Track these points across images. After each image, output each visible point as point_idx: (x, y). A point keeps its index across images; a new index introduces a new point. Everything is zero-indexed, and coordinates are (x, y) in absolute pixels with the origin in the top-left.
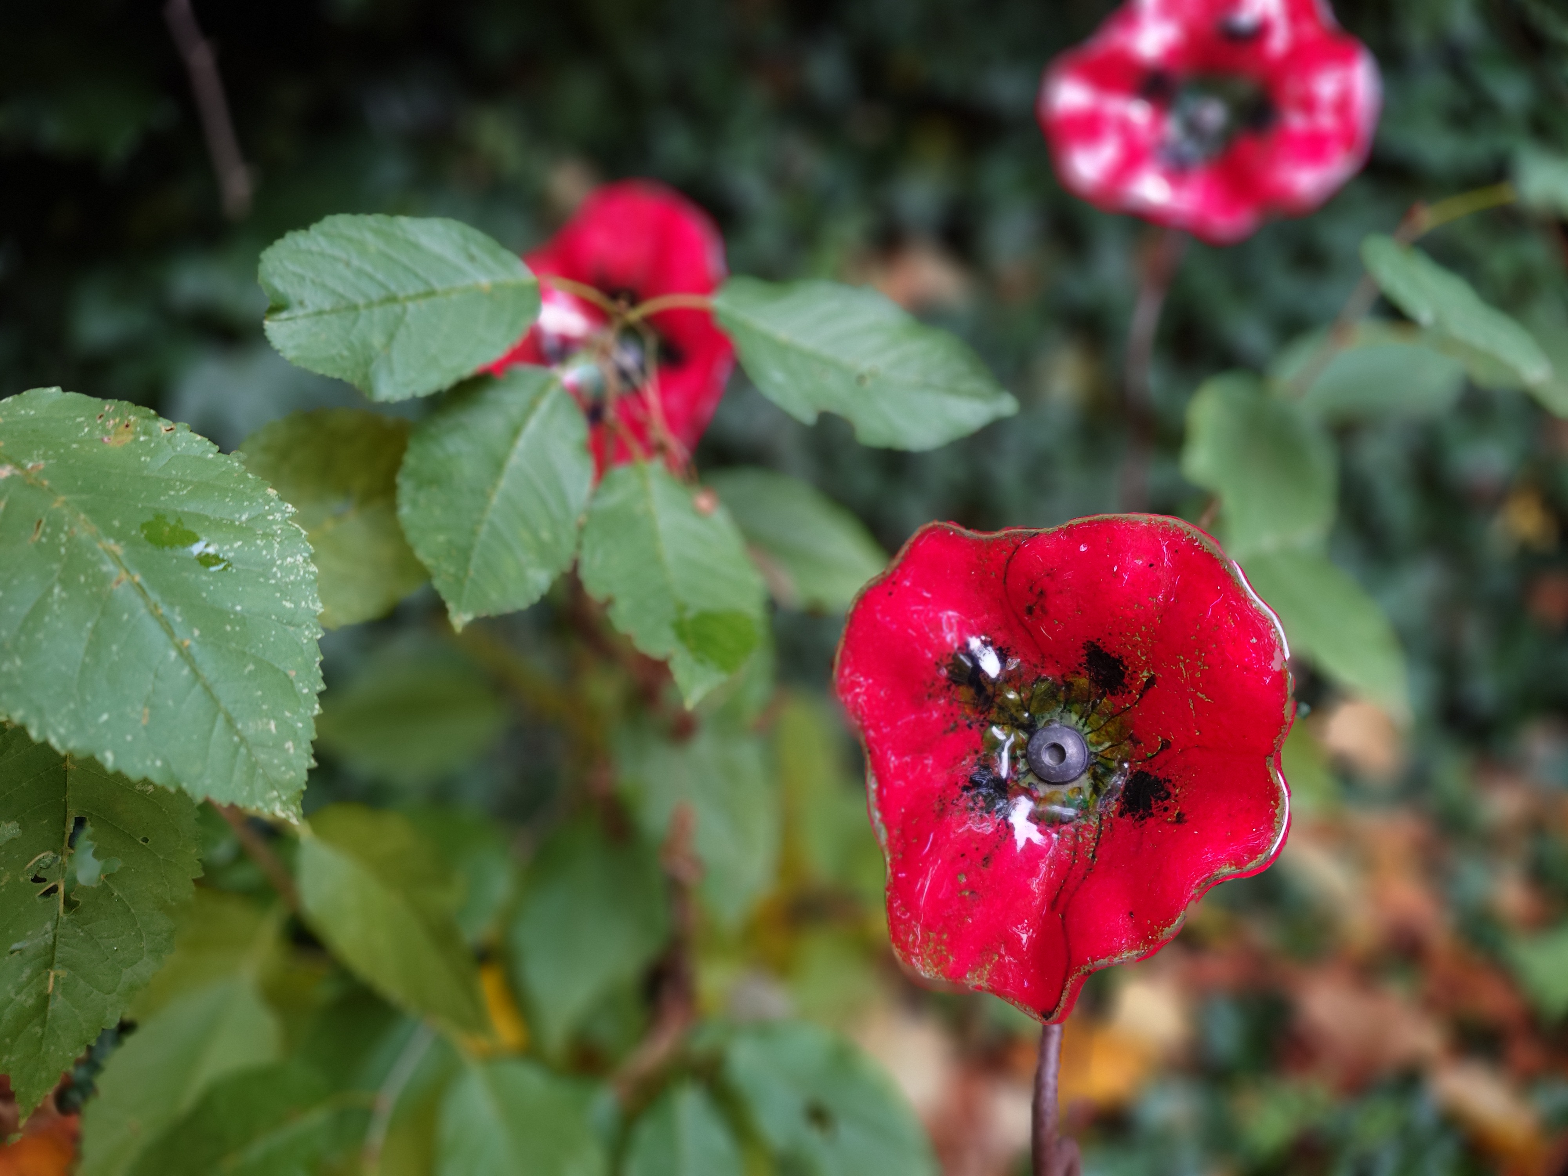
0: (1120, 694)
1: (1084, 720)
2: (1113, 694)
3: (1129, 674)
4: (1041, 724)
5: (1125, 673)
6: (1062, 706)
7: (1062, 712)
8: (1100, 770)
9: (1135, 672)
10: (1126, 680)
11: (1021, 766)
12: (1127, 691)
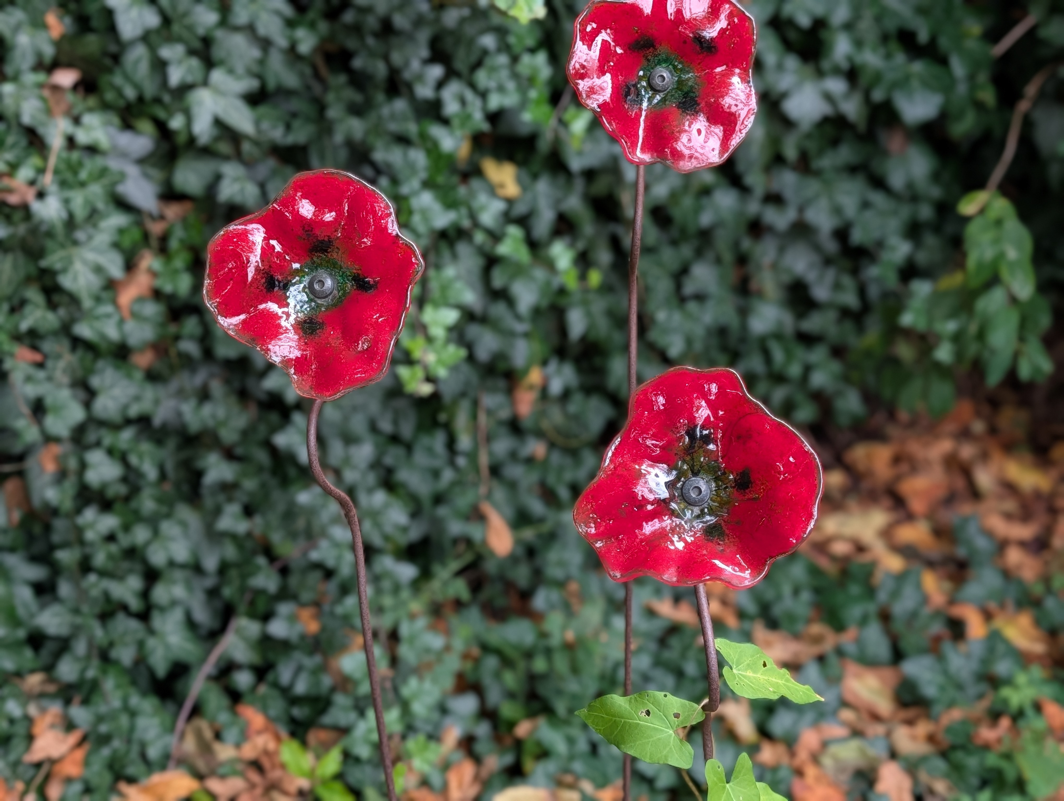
0: (740, 493)
1: (717, 488)
2: (737, 490)
3: (750, 490)
4: (700, 475)
5: (749, 488)
6: (714, 477)
7: (712, 479)
8: (706, 510)
9: (754, 492)
10: (747, 491)
11: (679, 485)
12: (743, 494)
